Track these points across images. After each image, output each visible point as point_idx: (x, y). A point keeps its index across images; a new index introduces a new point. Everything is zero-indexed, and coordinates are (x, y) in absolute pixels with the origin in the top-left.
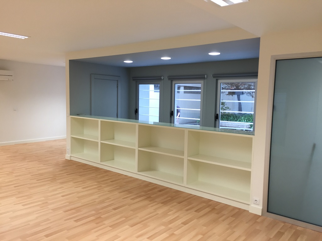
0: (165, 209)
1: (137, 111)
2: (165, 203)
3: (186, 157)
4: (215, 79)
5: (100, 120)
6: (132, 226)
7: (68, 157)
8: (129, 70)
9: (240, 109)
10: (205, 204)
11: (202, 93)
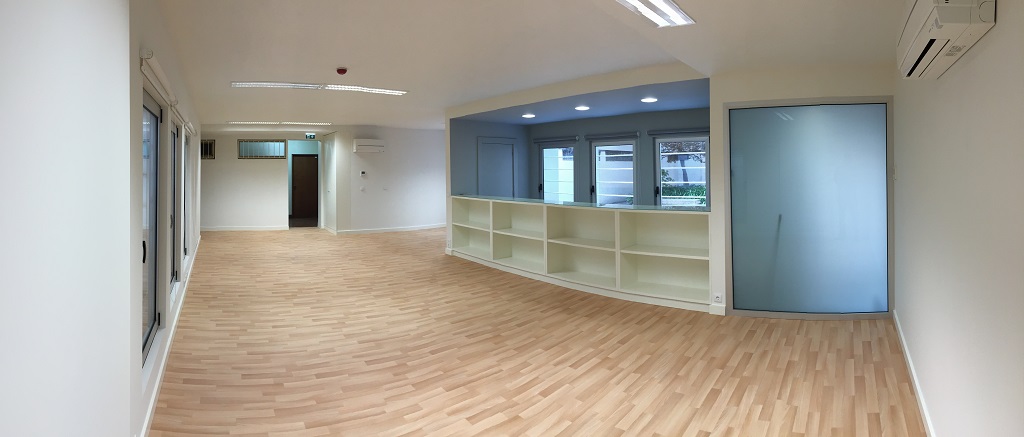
0: (592, 324)
1: (541, 188)
2: (590, 316)
3: (618, 250)
4: (651, 138)
5: (491, 201)
6: (547, 349)
7: (448, 251)
8: (528, 128)
9: (685, 179)
10: (649, 313)
11: (634, 158)
